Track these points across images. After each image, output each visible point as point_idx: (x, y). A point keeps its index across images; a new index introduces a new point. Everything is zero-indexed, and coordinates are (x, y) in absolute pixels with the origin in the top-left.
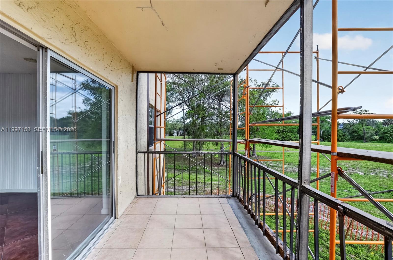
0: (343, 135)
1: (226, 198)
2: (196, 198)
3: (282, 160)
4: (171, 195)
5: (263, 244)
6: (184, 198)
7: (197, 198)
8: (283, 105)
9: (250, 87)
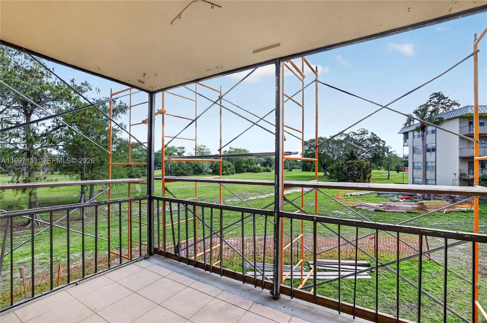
0: (188, 170)
1: (144, 260)
2: (100, 277)
3: (195, 198)
4: (44, 293)
5: (227, 284)
6: (77, 286)
7: (102, 276)
8: (196, 139)
9: (165, 113)
